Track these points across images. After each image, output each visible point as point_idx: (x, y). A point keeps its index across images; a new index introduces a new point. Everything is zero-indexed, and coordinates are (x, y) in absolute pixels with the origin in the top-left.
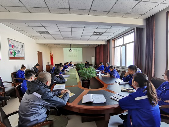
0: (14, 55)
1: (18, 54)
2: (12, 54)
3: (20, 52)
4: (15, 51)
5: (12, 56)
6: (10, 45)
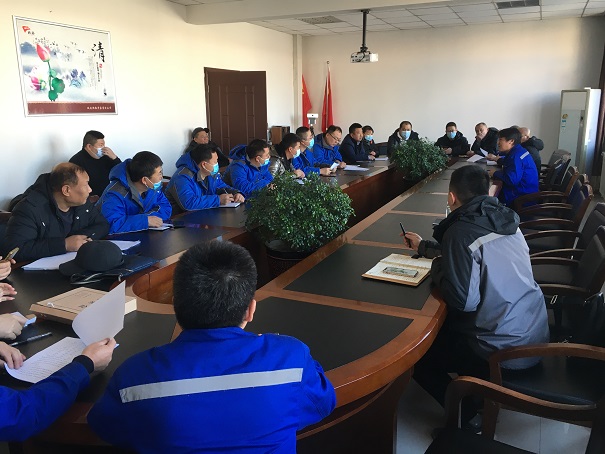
0: (53, 94)
1: (73, 87)
2: (39, 88)
3: (83, 75)
4: (58, 71)
5: (43, 98)
6: (26, 49)
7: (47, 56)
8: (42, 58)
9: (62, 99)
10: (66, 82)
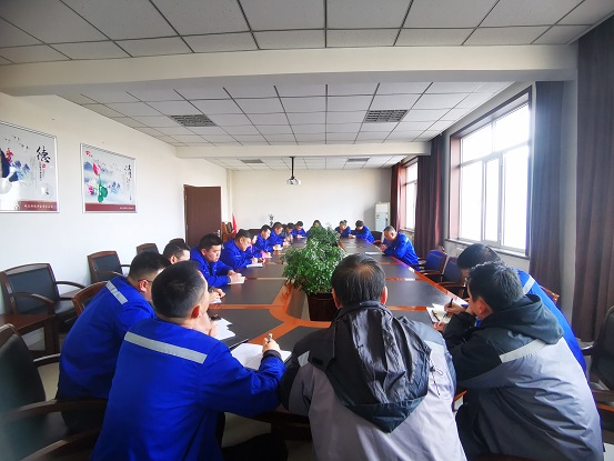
0: (101, 198)
1: (113, 194)
2: (92, 193)
3: (119, 185)
4: (104, 183)
5: (95, 200)
6: (87, 166)
7: (99, 171)
8: (96, 172)
9: (106, 201)
10: (109, 190)
